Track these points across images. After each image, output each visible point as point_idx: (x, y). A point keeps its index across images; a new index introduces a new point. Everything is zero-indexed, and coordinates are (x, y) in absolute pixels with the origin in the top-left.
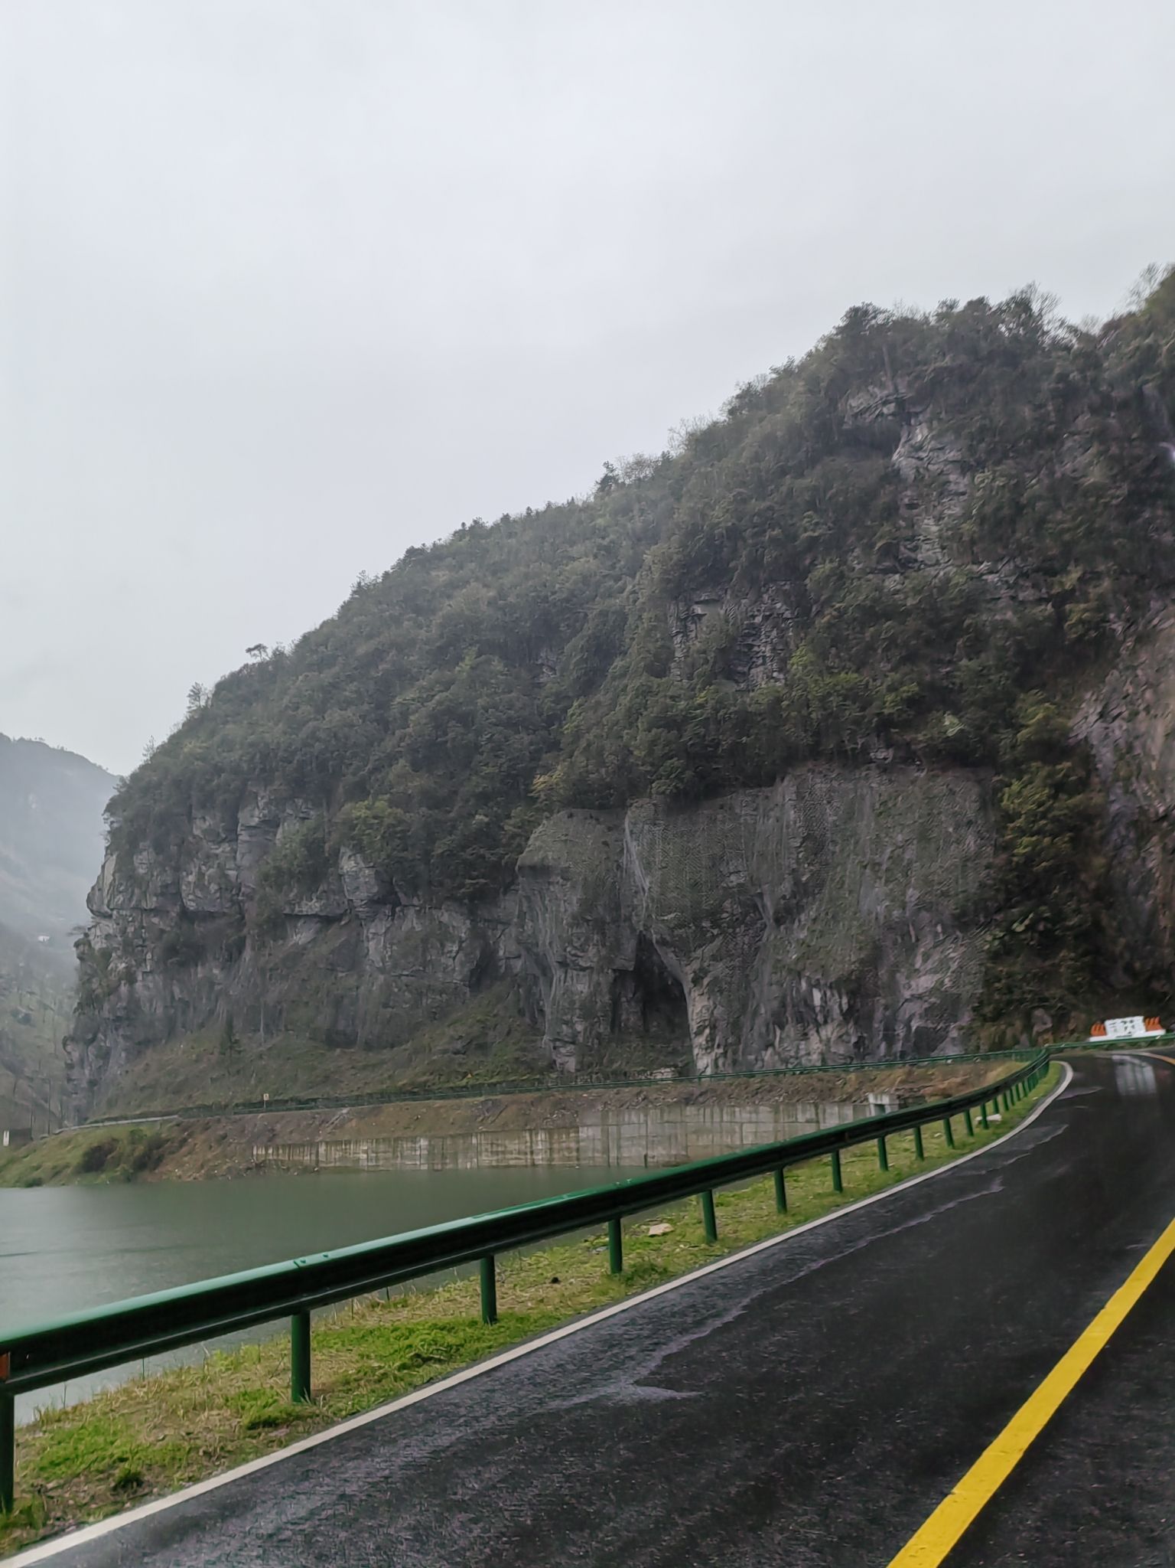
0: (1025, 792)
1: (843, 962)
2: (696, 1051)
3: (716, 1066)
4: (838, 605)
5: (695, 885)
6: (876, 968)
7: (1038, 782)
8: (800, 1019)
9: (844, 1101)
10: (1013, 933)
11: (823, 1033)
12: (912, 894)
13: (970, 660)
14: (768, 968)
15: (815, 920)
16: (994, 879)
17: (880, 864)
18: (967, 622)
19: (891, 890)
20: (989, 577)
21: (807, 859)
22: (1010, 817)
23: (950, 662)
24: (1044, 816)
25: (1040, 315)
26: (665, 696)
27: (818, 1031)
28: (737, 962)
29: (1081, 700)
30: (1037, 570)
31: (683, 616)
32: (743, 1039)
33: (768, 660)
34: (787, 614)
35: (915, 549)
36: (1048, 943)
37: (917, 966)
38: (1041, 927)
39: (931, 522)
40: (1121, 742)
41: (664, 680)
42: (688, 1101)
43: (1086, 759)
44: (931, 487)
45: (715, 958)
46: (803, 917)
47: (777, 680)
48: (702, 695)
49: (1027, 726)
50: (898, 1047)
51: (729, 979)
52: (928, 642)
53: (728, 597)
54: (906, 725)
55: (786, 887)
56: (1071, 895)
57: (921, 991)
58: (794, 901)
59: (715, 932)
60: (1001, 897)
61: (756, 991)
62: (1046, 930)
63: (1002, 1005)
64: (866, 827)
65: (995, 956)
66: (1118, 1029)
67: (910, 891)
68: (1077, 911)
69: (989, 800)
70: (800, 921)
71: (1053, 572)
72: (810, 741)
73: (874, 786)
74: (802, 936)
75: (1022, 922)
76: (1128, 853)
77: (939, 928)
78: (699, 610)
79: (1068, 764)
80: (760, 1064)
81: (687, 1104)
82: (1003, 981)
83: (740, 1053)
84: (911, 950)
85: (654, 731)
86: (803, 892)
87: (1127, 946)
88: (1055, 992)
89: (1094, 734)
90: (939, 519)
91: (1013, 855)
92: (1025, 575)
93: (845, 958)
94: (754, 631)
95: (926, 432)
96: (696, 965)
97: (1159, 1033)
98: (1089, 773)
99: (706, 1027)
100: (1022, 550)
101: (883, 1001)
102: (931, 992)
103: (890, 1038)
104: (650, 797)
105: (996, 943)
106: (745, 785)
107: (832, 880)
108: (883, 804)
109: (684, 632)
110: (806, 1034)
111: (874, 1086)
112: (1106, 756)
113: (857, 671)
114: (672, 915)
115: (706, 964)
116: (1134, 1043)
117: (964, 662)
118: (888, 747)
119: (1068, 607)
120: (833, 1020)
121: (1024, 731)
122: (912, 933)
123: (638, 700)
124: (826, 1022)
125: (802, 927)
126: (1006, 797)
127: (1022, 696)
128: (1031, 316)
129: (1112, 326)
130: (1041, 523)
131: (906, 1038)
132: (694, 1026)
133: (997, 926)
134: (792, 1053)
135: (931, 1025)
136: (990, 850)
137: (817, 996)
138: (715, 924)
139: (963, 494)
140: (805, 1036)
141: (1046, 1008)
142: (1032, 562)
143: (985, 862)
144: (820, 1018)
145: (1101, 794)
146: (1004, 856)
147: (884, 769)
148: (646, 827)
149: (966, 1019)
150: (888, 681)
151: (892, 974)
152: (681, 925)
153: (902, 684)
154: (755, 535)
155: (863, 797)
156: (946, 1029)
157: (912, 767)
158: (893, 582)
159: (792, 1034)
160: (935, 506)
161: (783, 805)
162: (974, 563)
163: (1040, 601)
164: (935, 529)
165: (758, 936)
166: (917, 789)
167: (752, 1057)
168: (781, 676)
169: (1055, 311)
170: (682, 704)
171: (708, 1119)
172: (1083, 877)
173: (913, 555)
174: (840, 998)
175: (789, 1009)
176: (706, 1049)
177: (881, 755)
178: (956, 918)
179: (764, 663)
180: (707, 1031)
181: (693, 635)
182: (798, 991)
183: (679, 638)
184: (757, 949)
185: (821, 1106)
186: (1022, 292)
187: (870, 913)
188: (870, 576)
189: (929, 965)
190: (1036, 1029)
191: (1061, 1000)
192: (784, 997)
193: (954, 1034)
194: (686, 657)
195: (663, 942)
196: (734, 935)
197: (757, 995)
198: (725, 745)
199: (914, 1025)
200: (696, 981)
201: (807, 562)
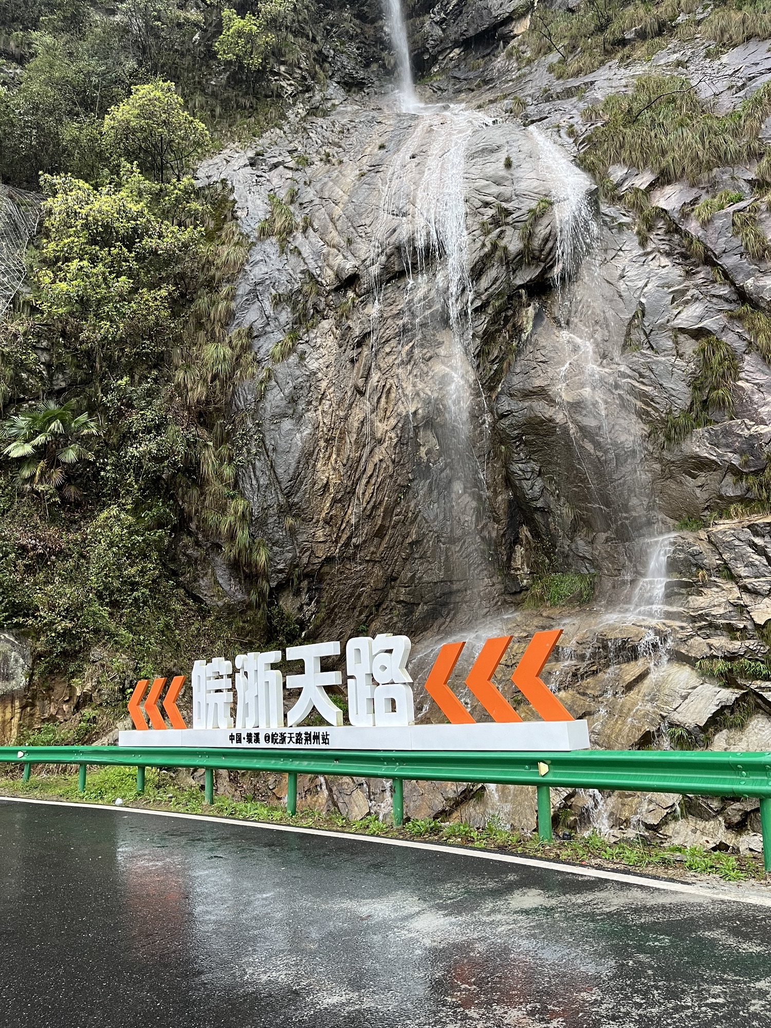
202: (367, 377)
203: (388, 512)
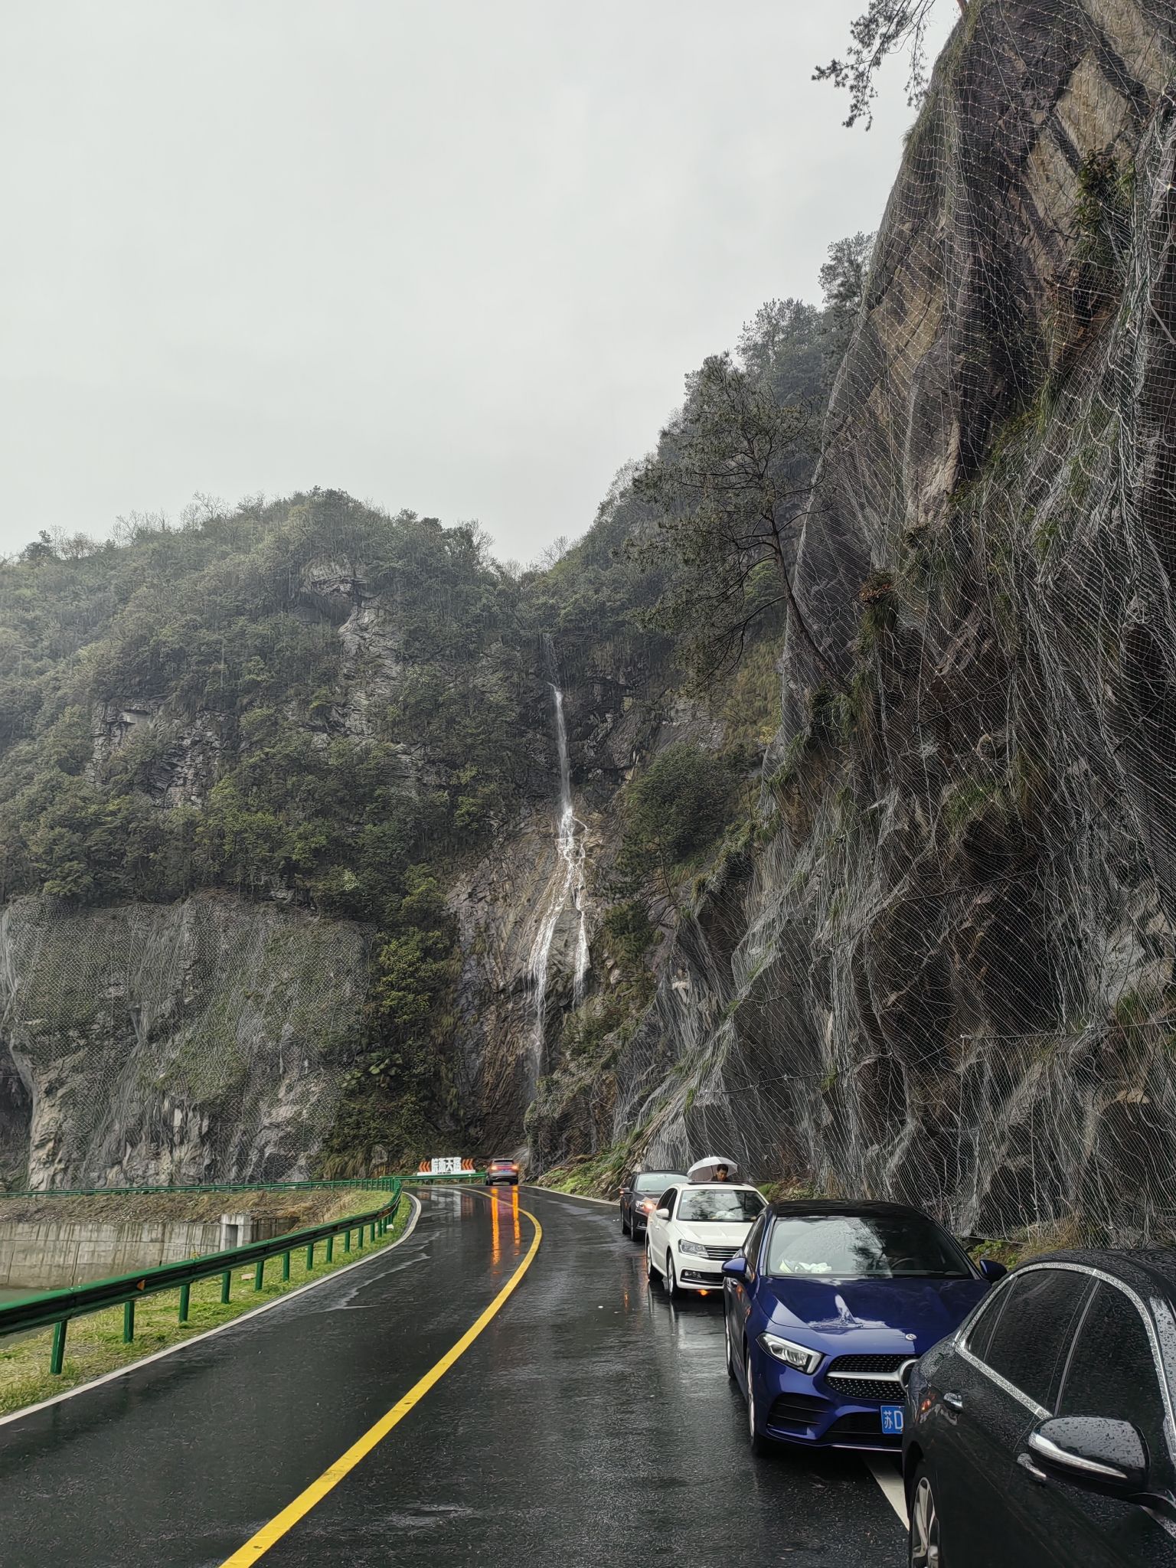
0: (401, 952)
1: (211, 1085)
2: (32, 1165)
3: (53, 1181)
4: (267, 750)
5: (70, 992)
6: (242, 1095)
7: (412, 944)
8: (155, 1138)
9: (194, 1221)
10: (370, 1075)
11: (177, 1154)
12: (288, 1029)
13: (375, 825)
14: (131, 1085)
15: (189, 1042)
16: (361, 1025)
17: (262, 997)
18: (378, 792)
19: (268, 1023)
20: (404, 757)
21: (193, 981)
22: (383, 971)
23: (358, 823)
24: (412, 975)
25: (478, 548)
26: (76, 796)
27: (171, 1152)
28: (99, 1075)
29: (457, 879)
30: (442, 761)
31: (109, 720)
32: (87, 1157)
33: (189, 783)
34: (217, 744)
35: (344, 716)
36: (396, 1086)
37: (280, 1096)
38: (393, 1073)
39: (363, 696)
40: (482, 922)
41: (76, 778)
42: (21, 1217)
43: (454, 932)
44: (368, 665)
45: (75, 1069)
46: (177, 1037)
47: (194, 803)
48: (116, 802)
49: (411, 895)
50: (249, 1171)
51: (86, 1092)
52: (341, 801)
53: (160, 713)
54: (309, 873)
55: (167, 1006)
56: (421, 1047)
57: (280, 1120)
58: (172, 1021)
59: (82, 1042)
60: (364, 1041)
61: (114, 1107)
62: (397, 1075)
63: (349, 1139)
64: (255, 960)
65: (351, 1094)
66: (439, 1166)
67: (286, 1026)
68: (424, 1061)
69: (369, 953)
70: (173, 1041)
71: (454, 766)
72: (217, 869)
73: (268, 923)
74: (173, 1056)
75: (378, 1066)
76: (469, 1017)
77: (306, 1063)
78: (128, 718)
79: (438, 933)
80: (102, 1182)
81: (19, 1221)
82: (354, 1118)
83: (82, 1170)
84: (277, 1080)
85: (58, 830)
86: (182, 1012)
87: (457, 1096)
88: (396, 1130)
89: (463, 910)
90: (369, 695)
91: (381, 1005)
92: (433, 763)
93: (213, 1082)
94: (181, 752)
95: (373, 617)
96: (53, 1075)
97: (471, 1172)
98: (453, 943)
99: (50, 1140)
100: (433, 740)
101: (242, 1127)
102: (288, 1122)
103: (242, 1164)
104: (38, 896)
105: (354, 1082)
106: (142, 899)
107: (214, 1005)
108: (276, 941)
109: (108, 735)
110: (158, 1154)
111: (226, 1206)
112: (468, 932)
113: (274, 813)
114: (38, 1021)
115: (64, 1075)
116: (448, 1179)
117: (369, 827)
118: (289, 888)
119: (460, 798)
120: (189, 1141)
121: (408, 898)
122: (281, 1064)
123: (45, 794)
124: (182, 1143)
125: (174, 1047)
126: (384, 953)
127: (412, 866)
128: (471, 546)
129: (529, 577)
130: (451, 721)
131: (258, 1165)
132: (36, 1138)
133: (357, 1067)
134: (140, 1173)
135: (282, 1153)
136: (362, 997)
137: (178, 1116)
138: (84, 1035)
139: (394, 679)
140: (157, 1156)
141: (385, 1144)
142: (439, 753)
143: (356, 1008)
144: (177, 1139)
145: (460, 963)
146: (373, 1005)
147: (282, 909)
148: (28, 926)
149: (315, 1149)
150: (301, 829)
151: (256, 1101)
152: (46, 1032)
153: (313, 835)
154: (199, 663)
155: (257, 931)
156: (296, 1158)
157: (306, 911)
158: (320, 739)
159: (144, 1153)
160: (368, 683)
161: (179, 926)
162: (392, 741)
163: (440, 787)
164: (366, 702)
165: (126, 1051)
166: (308, 933)
167: (96, 1174)
168: (199, 801)
169: (490, 549)
170: (93, 808)
171: (42, 1237)
172: (433, 1032)
173: (342, 721)
174: (202, 1120)
175: (146, 1128)
176: (45, 1164)
177: (281, 895)
178: (323, 1055)
179: (184, 785)
180: (51, 1144)
181: (116, 740)
182: (159, 1109)
183: (101, 740)
184: (123, 1064)
185: (169, 1227)
186: (467, 525)
187: (245, 1041)
188: (301, 730)
189: (291, 1096)
190: (373, 1162)
191: (399, 1137)
192: (143, 1115)
193: (302, 1162)
194: (105, 760)
195: (22, 1049)
196: (101, 1048)
197: (114, 1111)
198: (130, 857)
199: (268, 1151)
200: (49, 1092)
201: (245, 701)
202: (506, 1036)
203: (511, 1095)
